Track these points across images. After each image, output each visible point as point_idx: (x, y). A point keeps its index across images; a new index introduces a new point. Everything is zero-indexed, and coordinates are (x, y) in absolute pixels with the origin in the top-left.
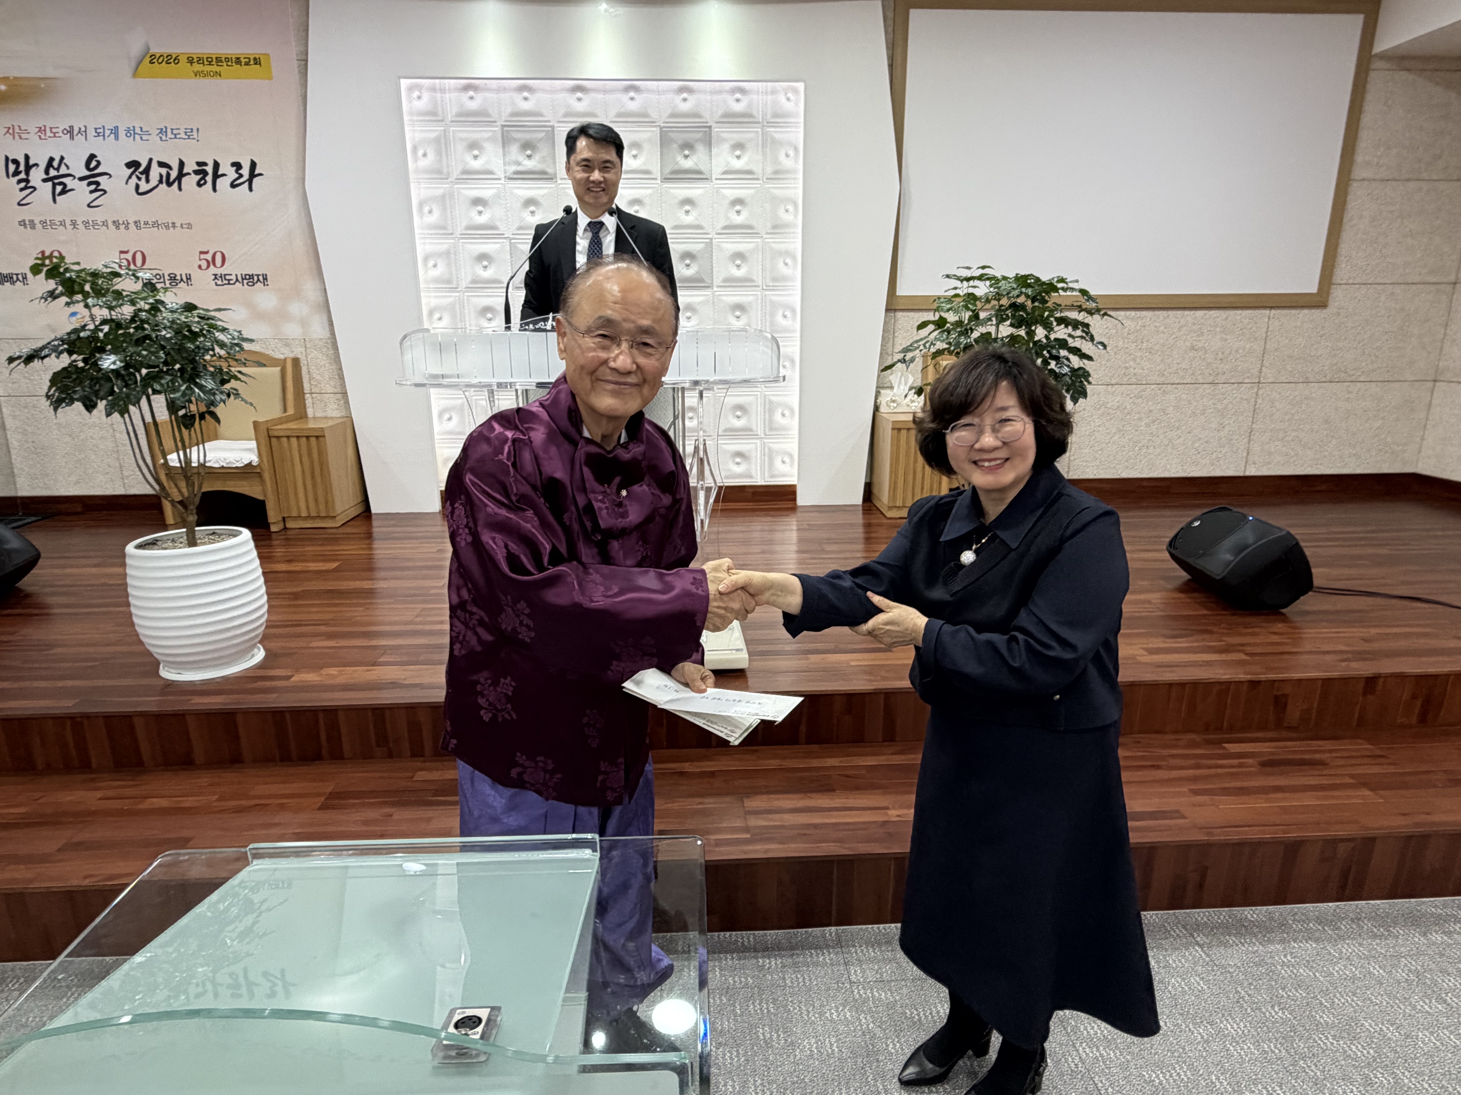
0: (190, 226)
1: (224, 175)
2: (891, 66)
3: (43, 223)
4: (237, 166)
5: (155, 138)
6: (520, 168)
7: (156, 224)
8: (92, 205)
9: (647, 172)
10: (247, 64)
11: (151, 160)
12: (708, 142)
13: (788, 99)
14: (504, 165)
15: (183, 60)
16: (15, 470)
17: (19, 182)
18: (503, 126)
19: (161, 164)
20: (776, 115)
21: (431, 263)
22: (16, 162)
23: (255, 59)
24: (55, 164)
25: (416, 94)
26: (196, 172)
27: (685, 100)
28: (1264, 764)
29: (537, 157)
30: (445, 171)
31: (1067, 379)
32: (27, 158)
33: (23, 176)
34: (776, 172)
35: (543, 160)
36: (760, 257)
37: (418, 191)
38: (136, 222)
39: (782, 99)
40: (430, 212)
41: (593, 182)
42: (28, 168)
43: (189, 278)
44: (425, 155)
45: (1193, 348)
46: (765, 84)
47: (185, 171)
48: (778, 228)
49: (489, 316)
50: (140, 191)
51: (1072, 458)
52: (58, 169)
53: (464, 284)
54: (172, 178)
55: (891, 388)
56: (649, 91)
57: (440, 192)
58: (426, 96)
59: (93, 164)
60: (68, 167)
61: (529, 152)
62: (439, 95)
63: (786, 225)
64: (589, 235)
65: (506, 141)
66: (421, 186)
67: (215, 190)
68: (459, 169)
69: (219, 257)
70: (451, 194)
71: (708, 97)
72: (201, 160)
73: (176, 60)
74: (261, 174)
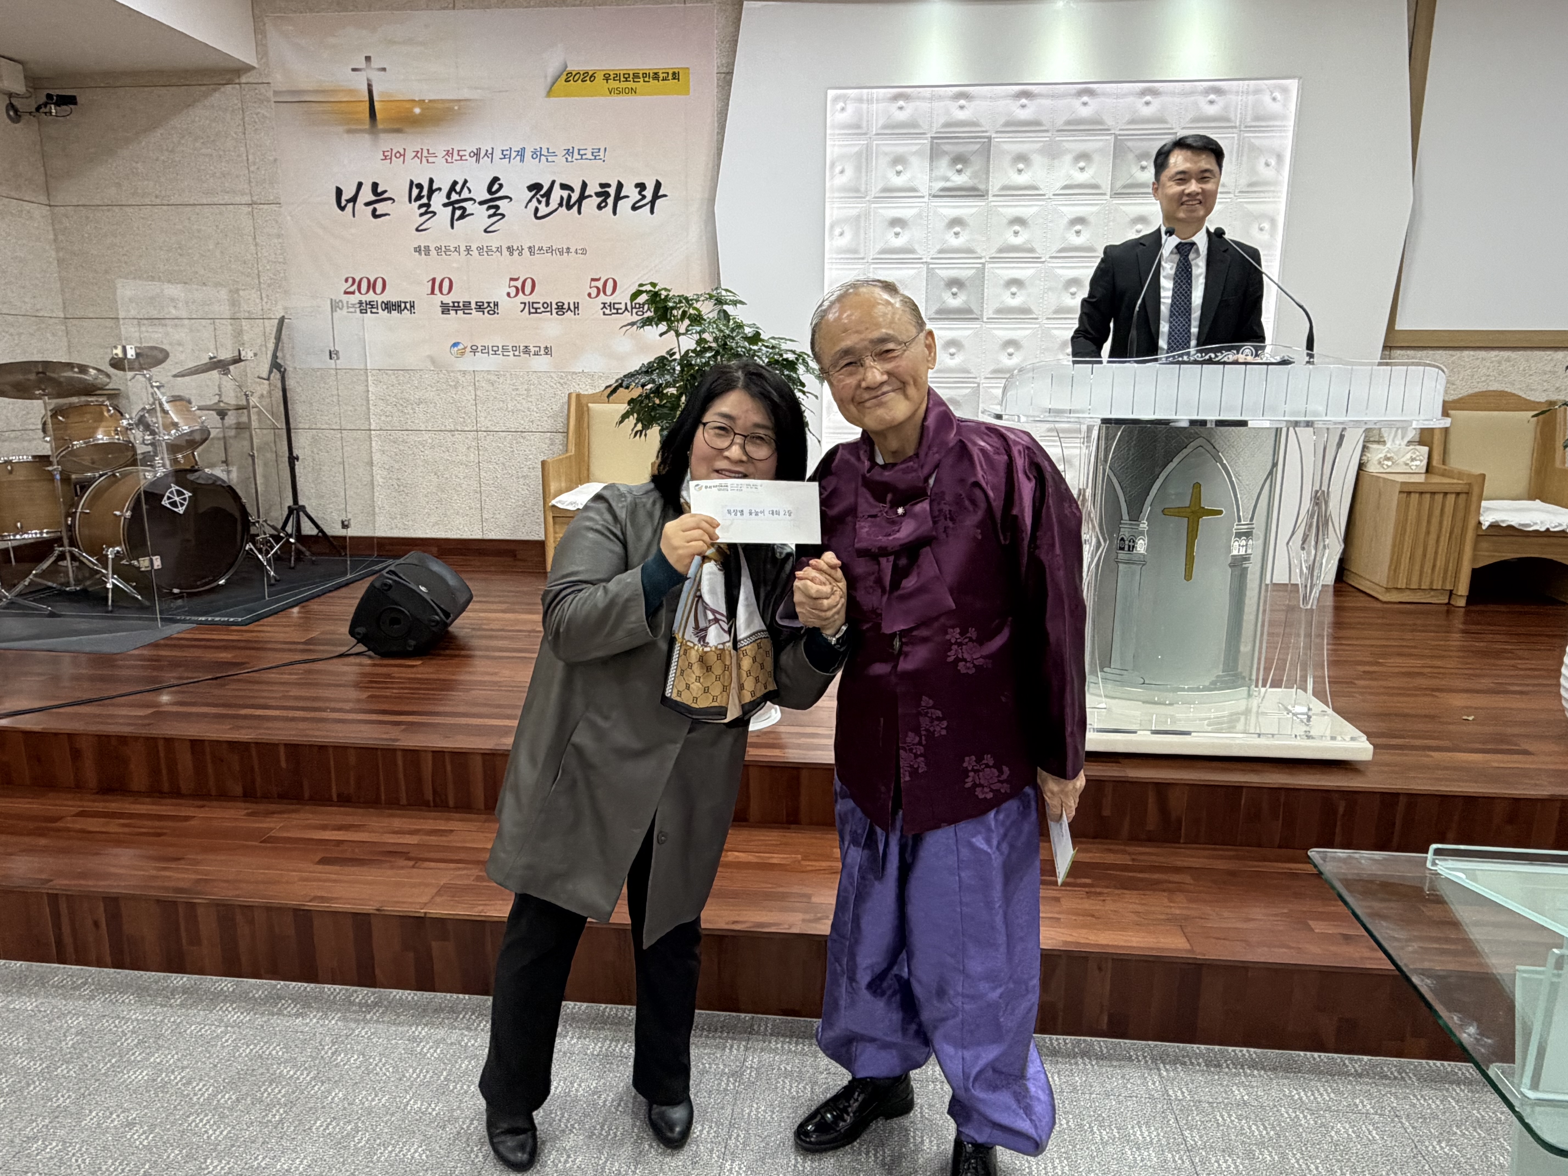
0: (584, 251)
1: (627, 197)
3: (438, 249)
5: (560, 160)
6: (948, 184)
7: (550, 250)
8: (489, 229)
9: (1096, 186)
10: (665, 79)
11: (553, 182)
13: (1274, 99)
14: (930, 181)
15: (599, 77)
16: (377, 509)
17: (420, 206)
18: (933, 138)
19: (564, 187)
20: (1257, 118)
22: (420, 186)
23: (674, 73)
24: (458, 188)
25: (841, 105)
26: (598, 194)
27: (1147, 103)
29: (968, 172)
30: (863, 189)
32: (431, 181)
33: (424, 200)
34: (1251, 185)
35: (975, 175)
37: (833, 211)
38: (530, 248)
39: (1267, 99)
40: (843, 234)
42: (431, 191)
43: (577, 306)
44: (842, 172)
46: (1246, 82)
47: (587, 194)
50: (539, 215)
52: (460, 193)
54: (573, 201)
55: (1381, 442)
56: (1105, 94)
57: (855, 212)
58: (851, 108)
59: (496, 187)
60: (470, 191)
61: (959, 167)
62: (865, 106)
65: (935, 154)
66: (836, 205)
67: (615, 213)
68: (879, 187)
69: (610, 284)
70: (867, 215)
71: (1177, 100)
72: (603, 182)
73: (592, 77)
74: (665, 196)
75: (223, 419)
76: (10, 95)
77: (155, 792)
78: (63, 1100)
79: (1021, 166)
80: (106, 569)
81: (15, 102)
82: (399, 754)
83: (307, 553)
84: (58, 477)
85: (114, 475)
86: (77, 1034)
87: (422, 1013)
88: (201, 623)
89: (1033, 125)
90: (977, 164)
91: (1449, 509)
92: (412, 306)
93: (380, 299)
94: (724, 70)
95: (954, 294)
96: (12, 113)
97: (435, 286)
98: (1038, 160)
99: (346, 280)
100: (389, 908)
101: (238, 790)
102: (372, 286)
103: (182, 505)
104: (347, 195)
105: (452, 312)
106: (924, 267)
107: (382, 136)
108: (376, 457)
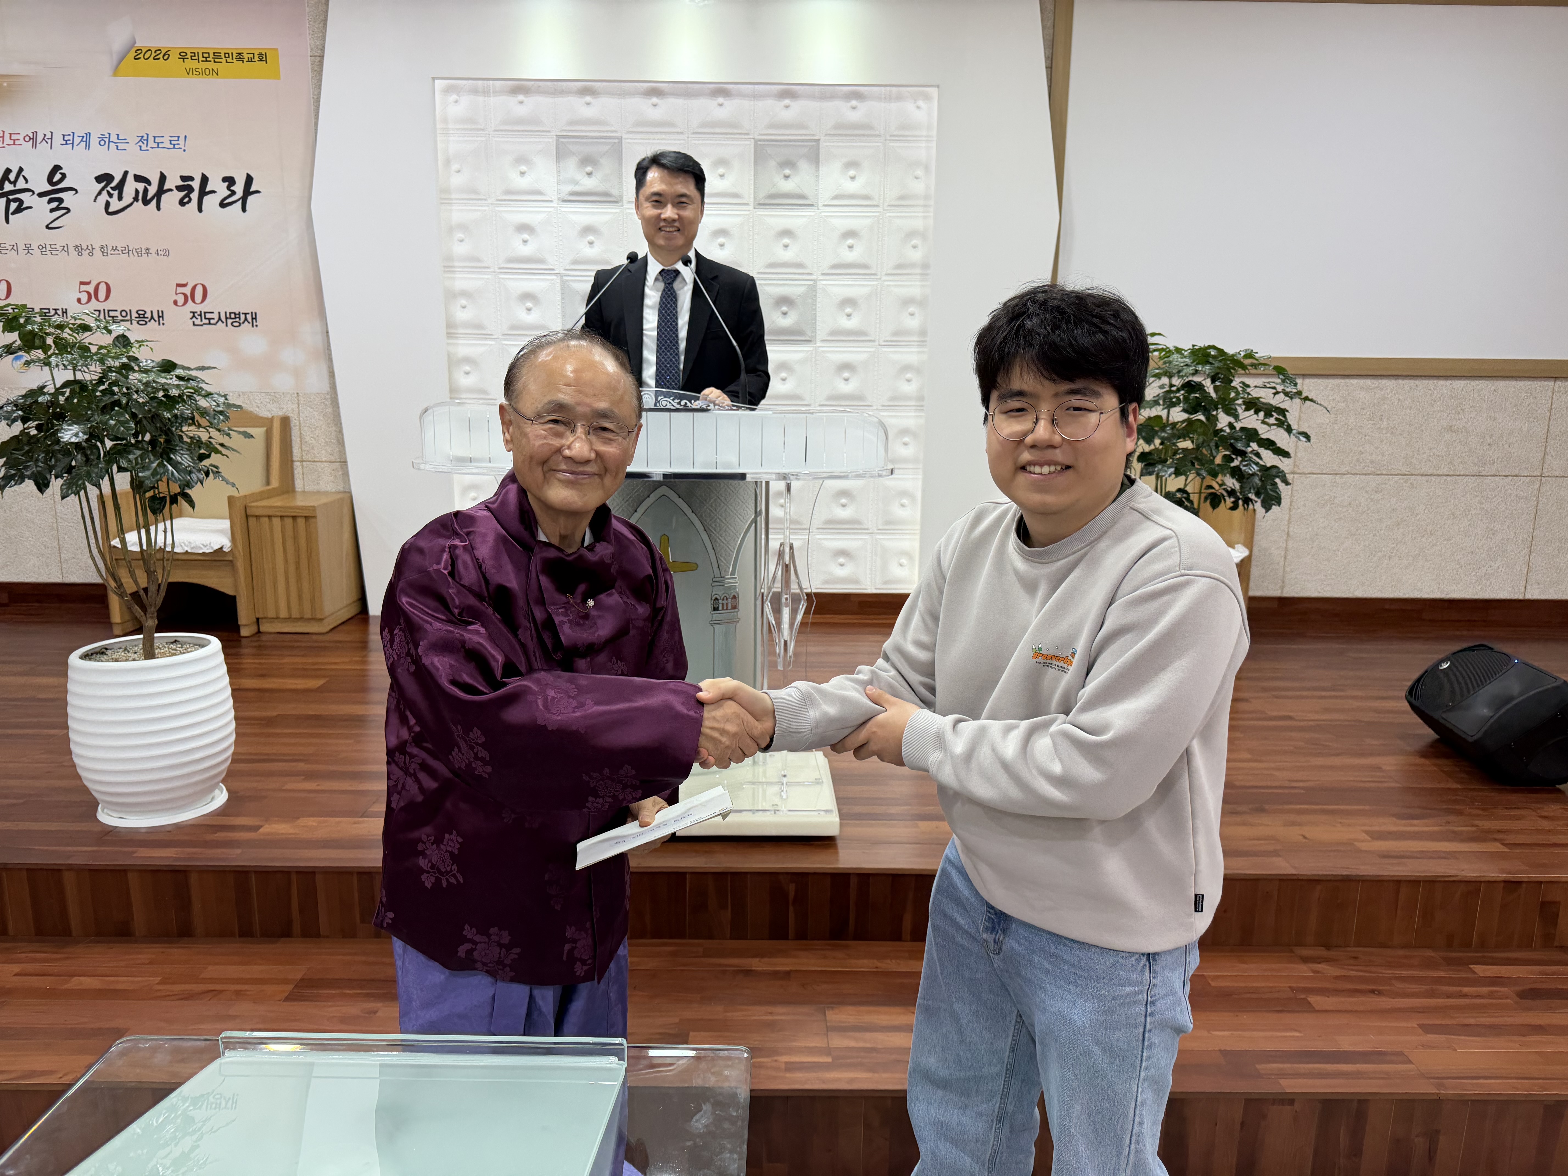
0: (167, 253)
1: (214, 192)
2: (1050, 68)
4: (230, 181)
5: (132, 148)
6: (577, 188)
7: (127, 250)
8: (50, 226)
9: (736, 195)
10: (251, 60)
11: (126, 173)
12: (815, 158)
13: (917, 108)
14: (558, 184)
15: (174, 55)
18: (558, 137)
19: (138, 178)
20: (902, 127)
21: (460, 303)
23: (260, 54)
24: (12, 177)
25: (453, 97)
26: (179, 188)
27: (786, 107)
28: (1522, 995)
29: (599, 175)
30: (483, 188)
31: (1257, 480)
34: (901, 198)
35: (607, 181)
36: (877, 304)
37: (451, 214)
38: (102, 247)
39: (910, 107)
40: (462, 240)
41: (665, 220)
43: (161, 316)
44: (459, 171)
45: (1450, 429)
46: (888, 89)
47: (166, 187)
48: (902, 267)
50: (111, 210)
51: (1288, 569)
52: (14, 183)
54: (150, 195)
56: (741, 95)
57: (476, 216)
58: (465, 101)
59: (58, 177)
60: (26, 181)
62: (480, 99)
65: (561, 154)
67: (200, 210)
68: (502, 189)
69: (199, 292)
70: (490, 219)
71: (816, 104)
72: (186, 174)
73: (166, 56)
74: (258, 192)
89: (664, 126)
90: (605, 167)
94: (315, 52)
106: (557, 278)
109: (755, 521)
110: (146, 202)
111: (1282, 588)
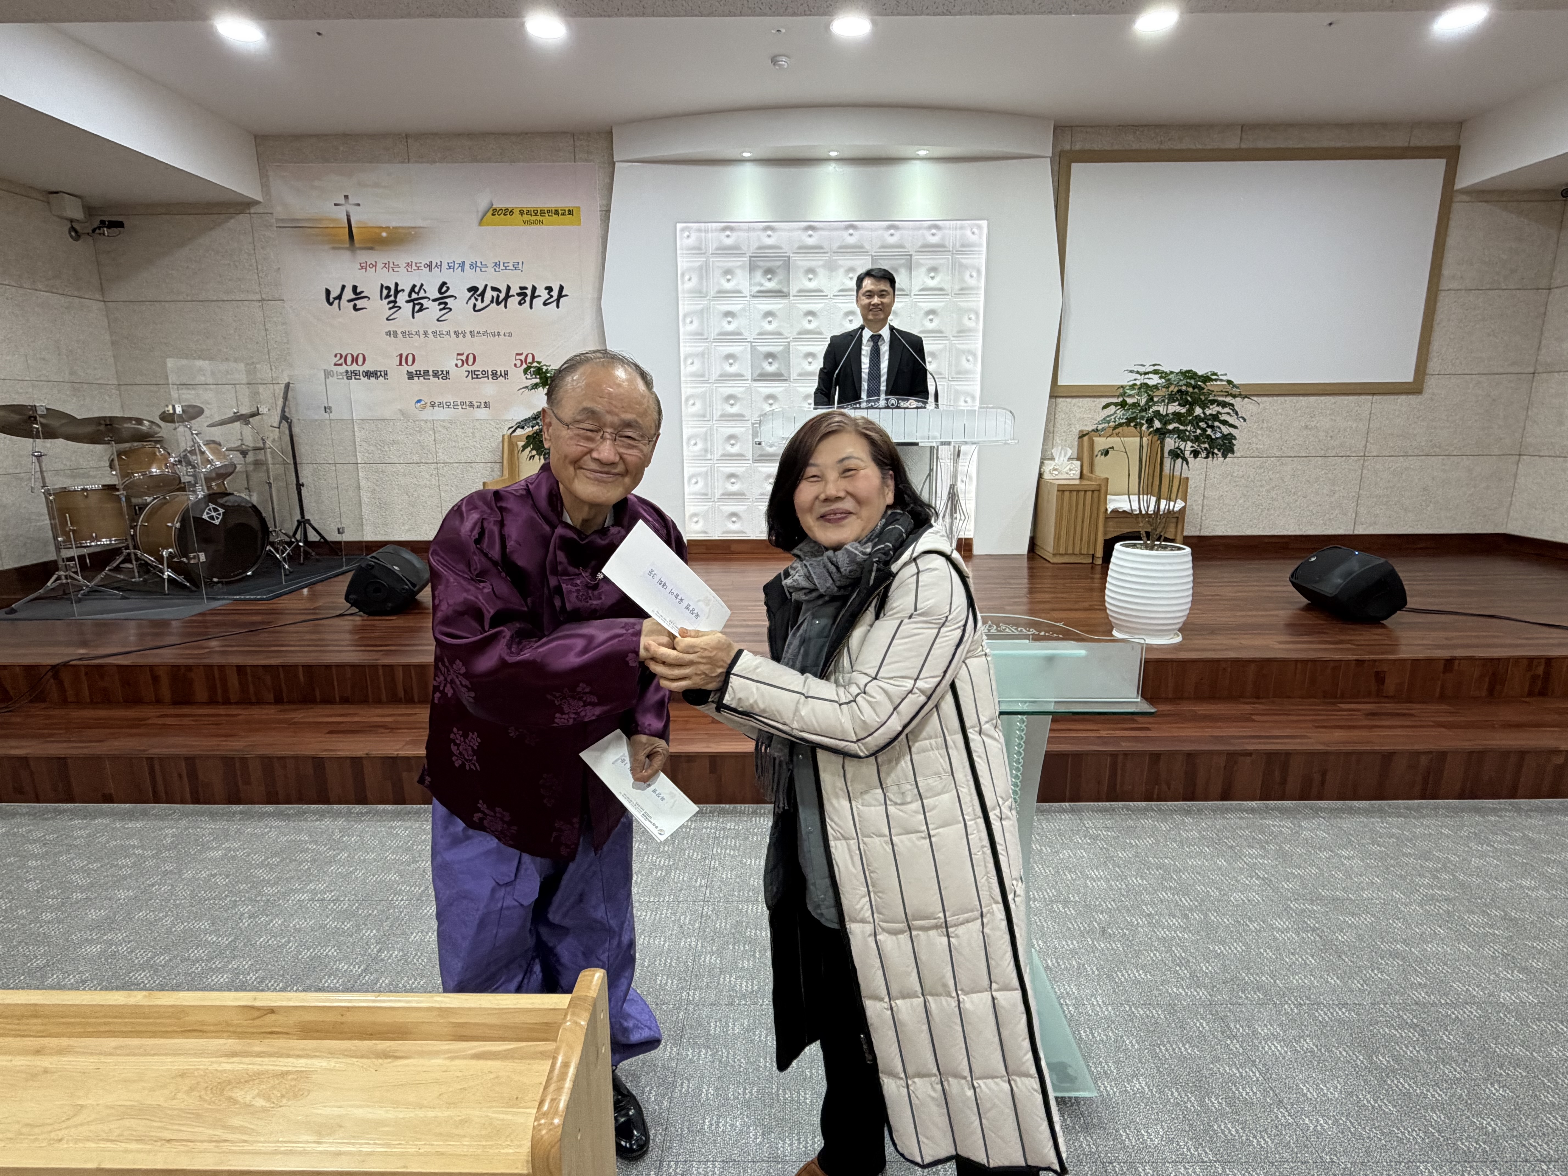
0: (510, 335)
1: (539, 296)
2: (1056, 207)
3: (403, 333)
4: (549, 289)
5: (490, 270)
6: (762, 288)
7: (486, 333)
8: (440, 319)
10: (563, 214)
11: (486, 286)
13: (973, 233)
14: (750, 286)
15: (516, 212)
16: (364, 521)
17: (389, 303)
18: (751, 257)
19: (494, 289)
20: (963, 246)
21: (690, 361)
22: (388, 288)
23: (569, 211)
24: (417, 290)
26: (518, 295)
27: (892, 235)
29: (776, 280)
30: (704, 290)
32: (397, 285)
33: (392, 298)
34: (962, 289)
35: (780, 282)
36: (947, 355)
37: (685, 306)
38: (471, 332)
40: (691, 322)
42: (397, 292)
43: (506, 374)
44: (690, 280)
45: (1306, 427)
46: (955, 222)
47: (511, 294)
48: (962, 332)
49: (732, 402)
50: (477, 308)
52: (418, 293)
53: (714, 377)
54: (500, 299)
55: (1053, 459)
56: (863, 228)
57: (699, 307)
58: (694, 236)
59: (444, 289)
60: (425, 292)
61: (769, 276)
62: (703, 234)
63: (970, 330)
64: (871, 344)
65: (752, 268)
66: (686, 302)
67: (531, 307)
68: (716, 290)
69: (530, 358)
70: (708, 309)
71: (911, 233)
72: (523, 285)
73: (512, 213)
74: (567, 295)
75: (245, 457)
76: (72, 221)
77: (212, 702)
78: (169, 867)
79: (811, 276)
80: (163, 565)
81: (75, 225)
82: (380, 668)
83: (313, 554)
84: (124, 499)
85: (165, 498)
86: (172, 837)
87: (397, 815)
88: (236, 600)
89: (817, 249)
90: (780, 276)
91: (1088, 502)
92: (386, 374)
93: (362, 369)
94: (605, 209)
95: (770, 363)
96: (73, 234)
97: (402, 359)
98: (821, 272)
99: (336, 356)
100: (374, 753)
101: (271, 697)
102: (355, 360)
103: (218, 518)
104: (333, 295)
105: (416, 378)
106: (749, 345)
107: (358, 252)
108: (363, 483)
109: (929, 474)
110: (498, 303)
111: (1200, 530)
